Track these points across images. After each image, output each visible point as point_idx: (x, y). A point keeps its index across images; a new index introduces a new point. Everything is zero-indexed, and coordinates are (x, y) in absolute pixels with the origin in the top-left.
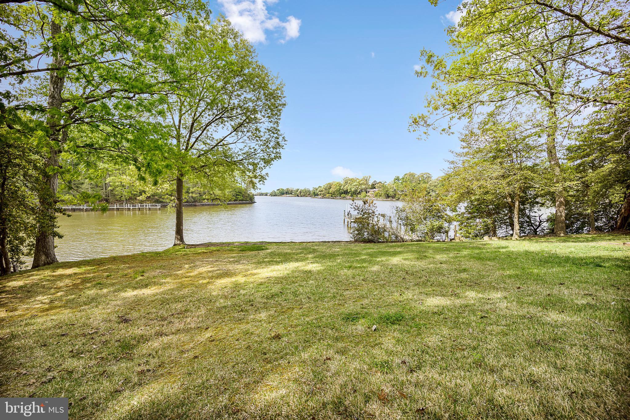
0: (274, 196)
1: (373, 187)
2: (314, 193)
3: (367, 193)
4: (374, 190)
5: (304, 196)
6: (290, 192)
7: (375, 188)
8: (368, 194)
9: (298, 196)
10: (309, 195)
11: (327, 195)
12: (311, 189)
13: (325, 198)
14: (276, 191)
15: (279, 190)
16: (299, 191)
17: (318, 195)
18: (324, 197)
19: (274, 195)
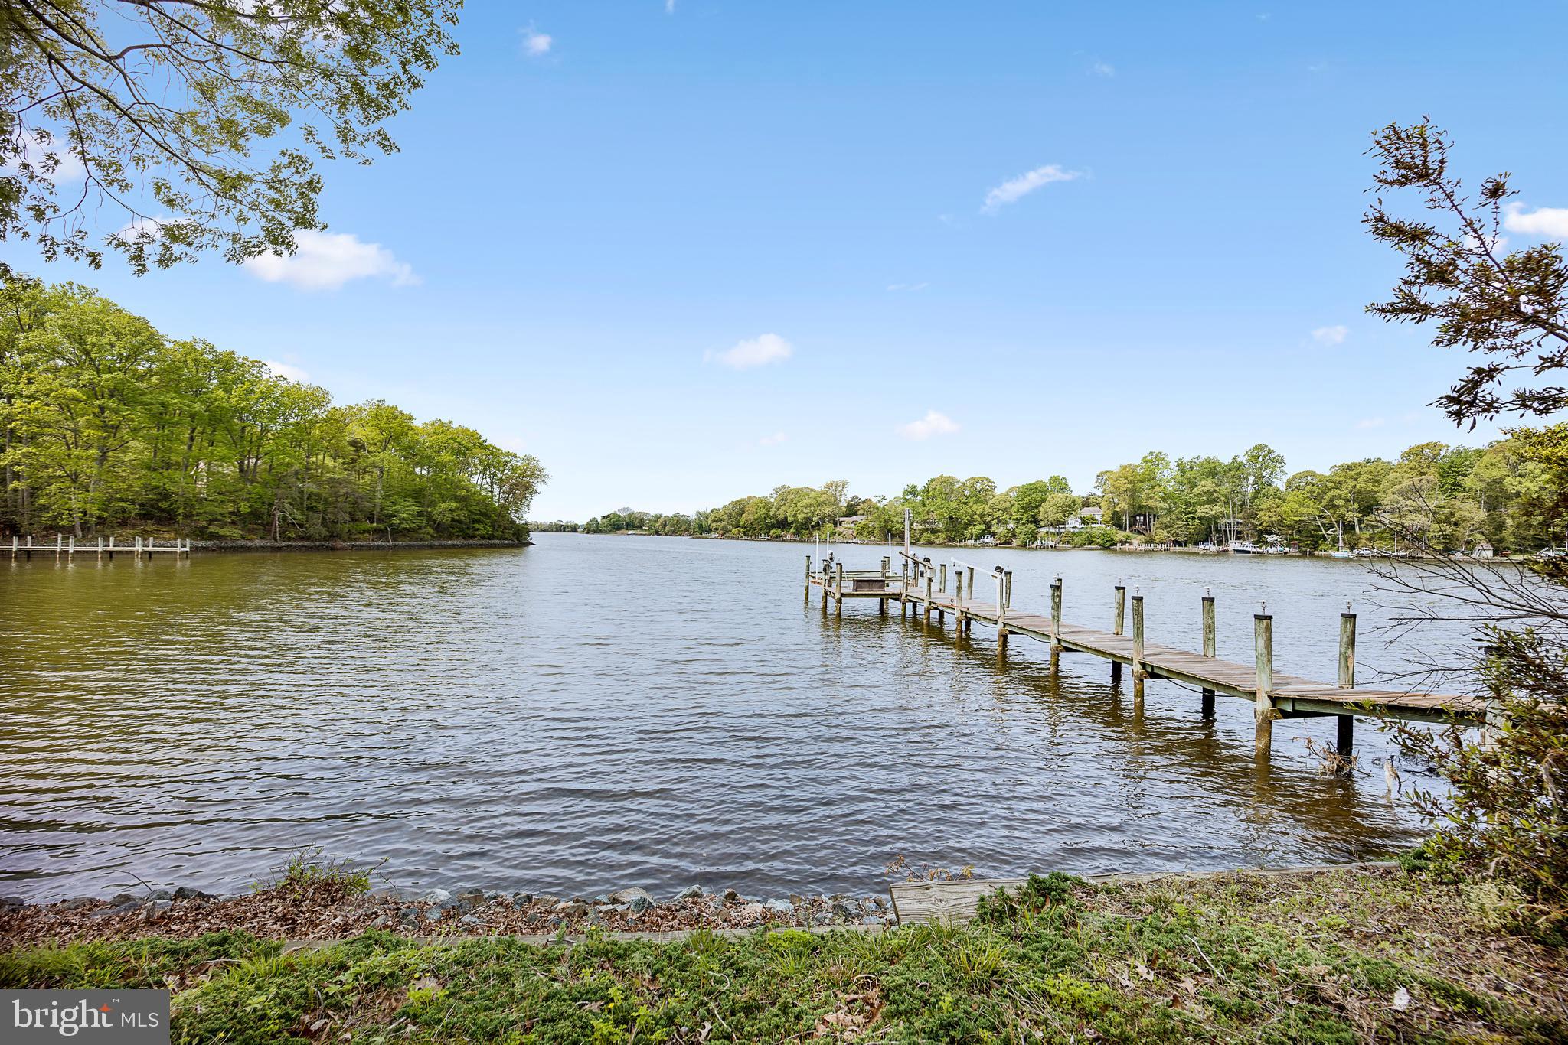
0: (595, 532)
1: (851, 511)
2: (700, 526)
3: (836, 526)
4: (854, 518)
5: (674, 533)
6: (637, 524)
7: (855, 514)
8: (839, 529)
9: (657, 533)
10: (686, 530)
11: (735, 531)
12: (692, 516)
13: (728, 538)
14: (599, 520)
15: (608, 516)
16: (660, 521)
17: (710, 531)
18: (725, 535)
19: (593, 528)
